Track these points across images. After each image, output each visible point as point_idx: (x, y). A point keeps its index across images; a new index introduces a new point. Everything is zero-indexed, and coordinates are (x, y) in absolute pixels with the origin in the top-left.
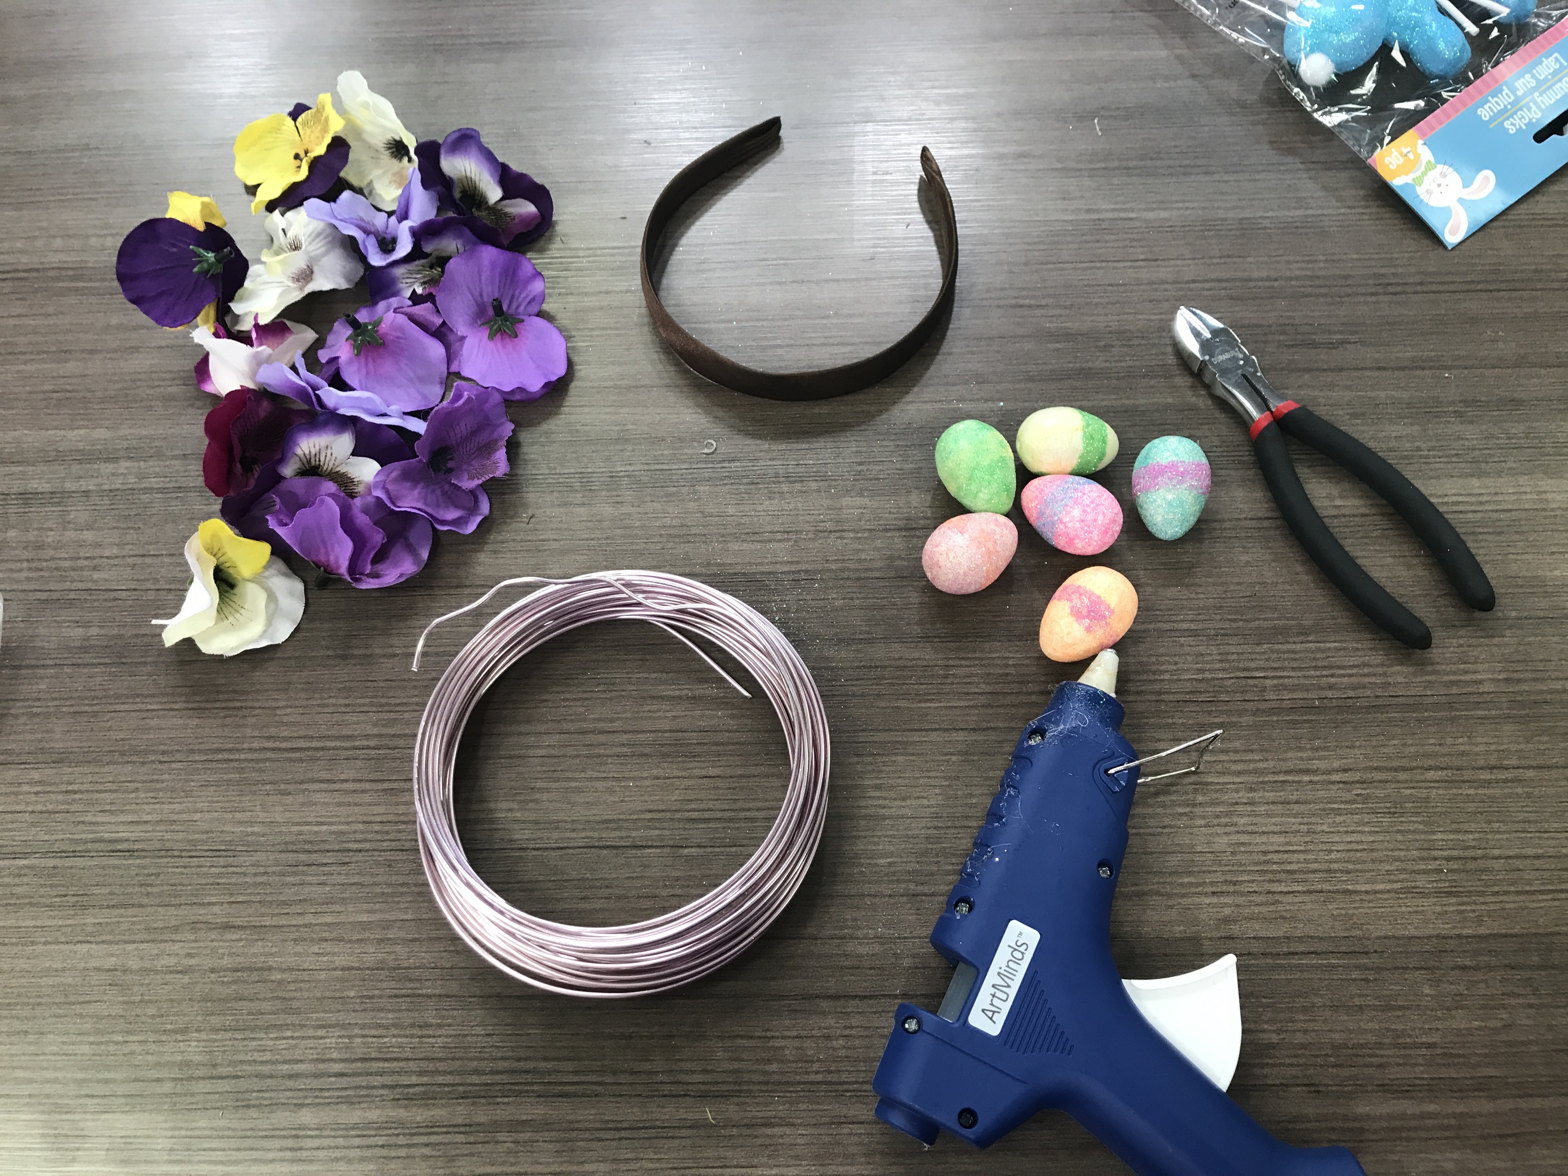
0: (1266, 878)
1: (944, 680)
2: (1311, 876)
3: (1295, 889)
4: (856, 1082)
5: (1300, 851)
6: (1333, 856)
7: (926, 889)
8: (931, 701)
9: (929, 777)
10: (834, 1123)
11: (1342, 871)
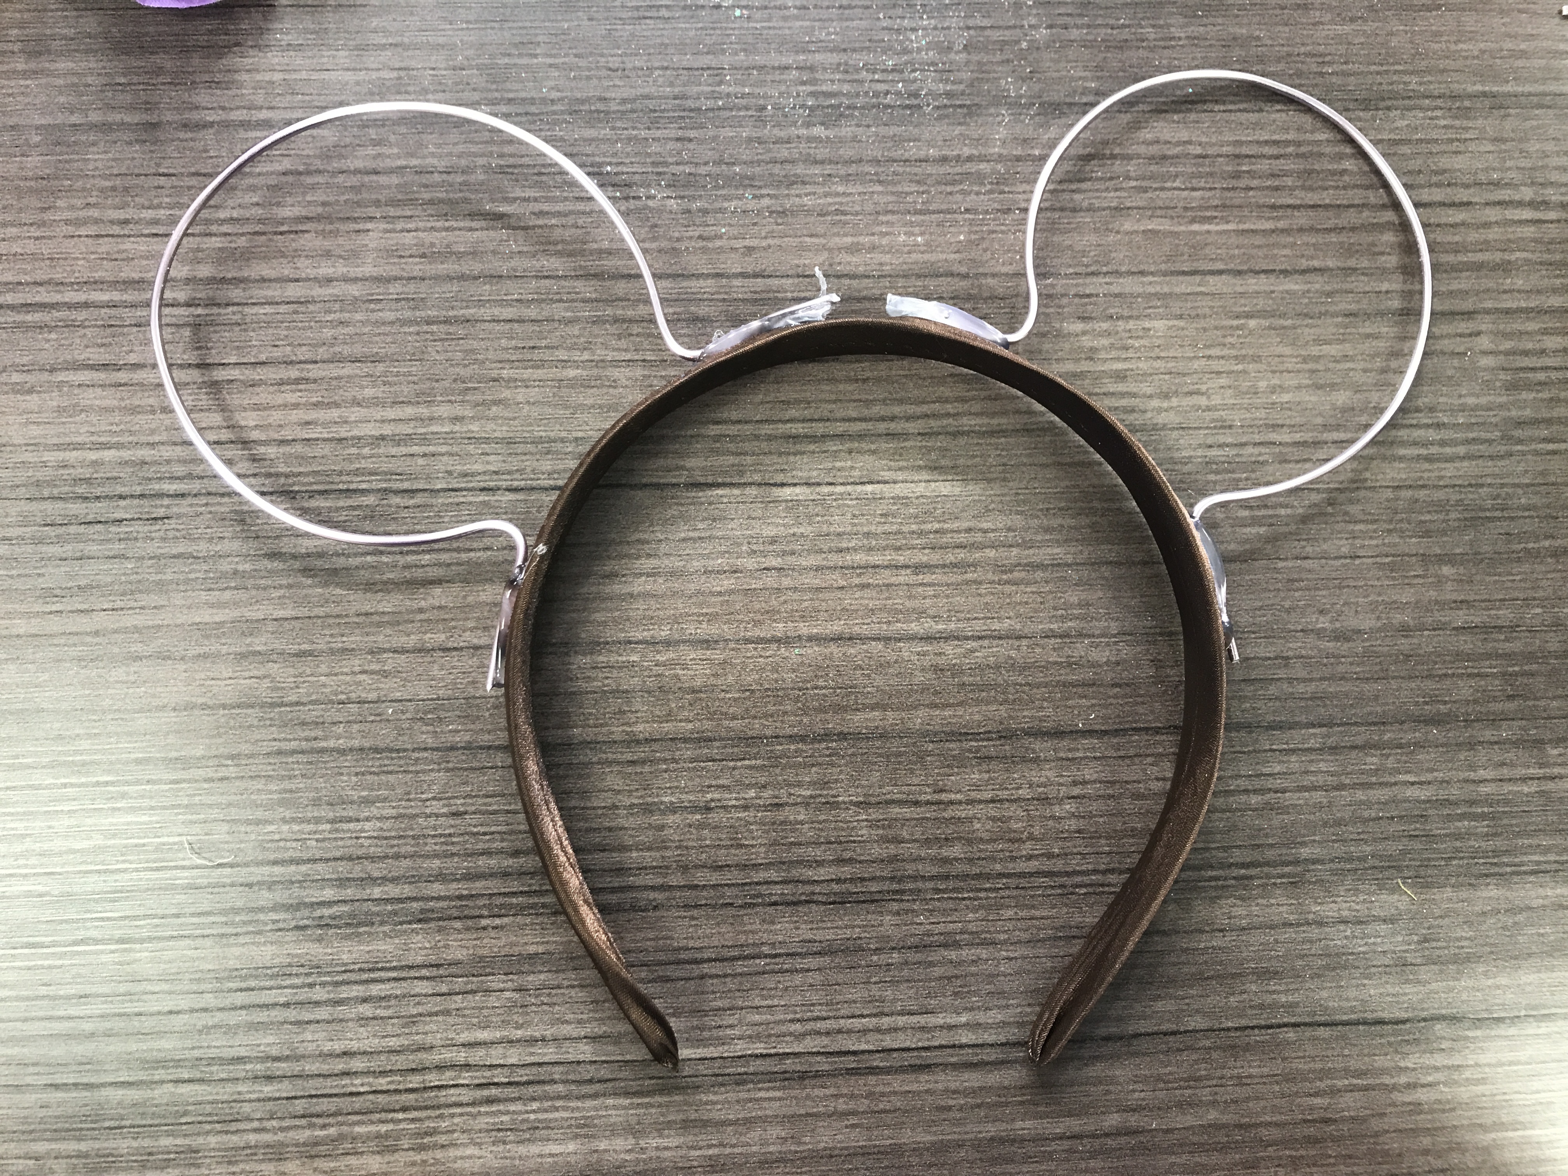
1: (1233, 183)
4: (1095, 871)
8: (1210, 220)
9: (1209, 357)
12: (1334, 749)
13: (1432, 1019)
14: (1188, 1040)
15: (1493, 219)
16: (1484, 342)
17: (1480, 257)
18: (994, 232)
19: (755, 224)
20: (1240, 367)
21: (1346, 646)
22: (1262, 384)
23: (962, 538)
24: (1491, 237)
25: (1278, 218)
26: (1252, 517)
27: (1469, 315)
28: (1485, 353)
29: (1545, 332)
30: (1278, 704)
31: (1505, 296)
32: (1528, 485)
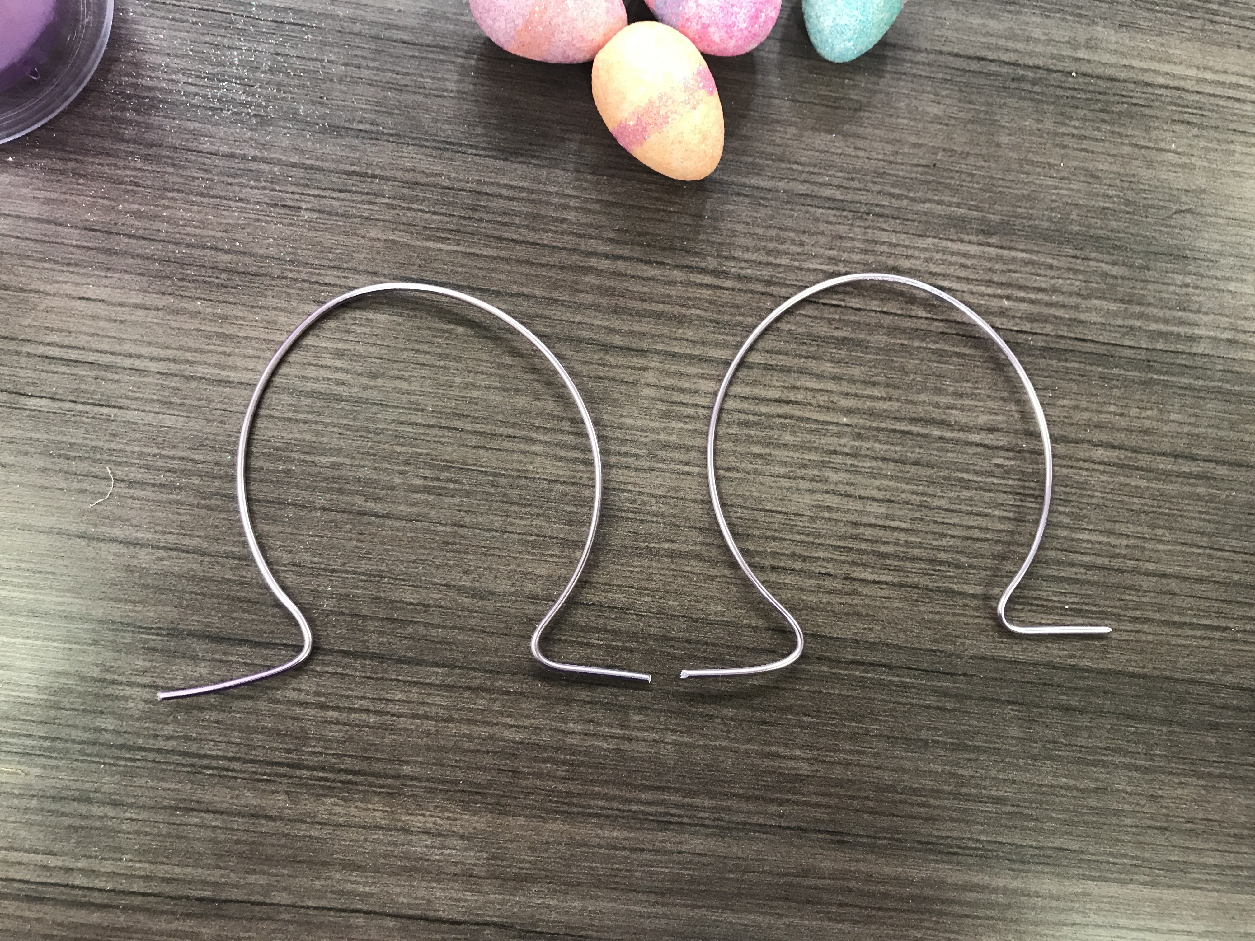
0: (849, 559)
1: (471, 213)
2: (908, 564)
3: (883, 578)
4: (224, 758)
5: (902, 530)
6: (944, 542)
7: (378, 507)
8: (444, 240)
9: (417, 351)
10: (180, 809)
11: (950, 564)
12: (450, 687)
13: (484, 924)
14: (270, 910)
15: (679, 280)
16: (650, 377)
17: (661, 307)
18: (259, 220)
19: (58, 181)
20: (442, 363)
21: (480, 603)
22: (458, 380)
23: (175, 464)
24: (674, 293)
25: (501, 249)
26: (425, 487)
27: (642, 352)
28: (648, 385)
29: (702, 376)
30: (411, 642)
31: (675, 343)
32: (661, 496)
